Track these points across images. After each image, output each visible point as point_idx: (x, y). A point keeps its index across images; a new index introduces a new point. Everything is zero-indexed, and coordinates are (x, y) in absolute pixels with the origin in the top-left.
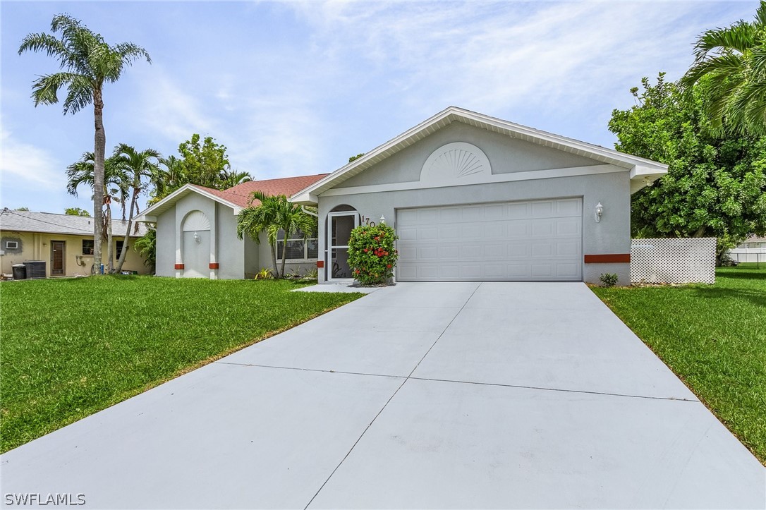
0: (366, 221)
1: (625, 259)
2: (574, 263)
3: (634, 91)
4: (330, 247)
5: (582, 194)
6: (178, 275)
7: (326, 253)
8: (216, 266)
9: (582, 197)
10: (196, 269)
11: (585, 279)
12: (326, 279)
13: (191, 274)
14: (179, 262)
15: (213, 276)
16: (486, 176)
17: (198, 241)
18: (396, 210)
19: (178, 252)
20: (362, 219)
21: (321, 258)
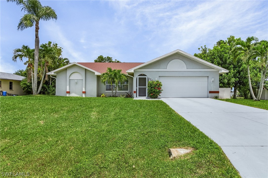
0: (150, 80)
1: (218, 92)
2: (206, 93)
3: (199, 49)
4: (138, 87)
5: (208, 76)
6: (68, 95)
7: (137, 89)
8: (84, 93)
9: (208, 77)
10: (76, 93)
11: (209, 97)
12: (137, 97)
13: (73, 95)
14: (68, 90)
15: (84, 96)
16: (185, 69)
17: (76, 83)
18: (159, 76)
19: (68, 87)
20: (149, 79)
21: (135, 90)
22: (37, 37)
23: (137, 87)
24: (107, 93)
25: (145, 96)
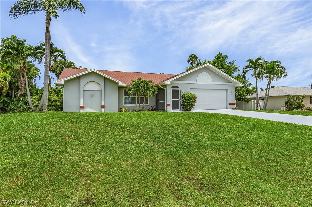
1: (234, 104)
2: (225, 105)
7: (170, 101)
8: (104, 107)
9: (227, 90)
10: (91, 108)
12: (170, 109)
13: (88, 110)
14: (82, 105)
15: (103, 111)
16: (211, 82)
17: (92, 96)
18: (190, 89)
20: (181, 91)
21: (168, 103)
22: (48, 31)
23: (170, 100)
24: (128, 107)
25: (178, 109)
